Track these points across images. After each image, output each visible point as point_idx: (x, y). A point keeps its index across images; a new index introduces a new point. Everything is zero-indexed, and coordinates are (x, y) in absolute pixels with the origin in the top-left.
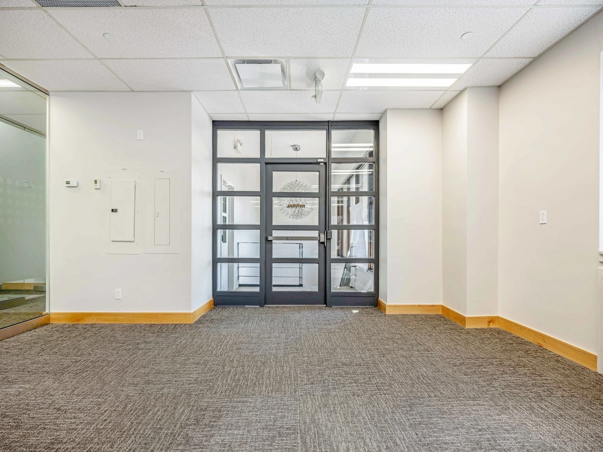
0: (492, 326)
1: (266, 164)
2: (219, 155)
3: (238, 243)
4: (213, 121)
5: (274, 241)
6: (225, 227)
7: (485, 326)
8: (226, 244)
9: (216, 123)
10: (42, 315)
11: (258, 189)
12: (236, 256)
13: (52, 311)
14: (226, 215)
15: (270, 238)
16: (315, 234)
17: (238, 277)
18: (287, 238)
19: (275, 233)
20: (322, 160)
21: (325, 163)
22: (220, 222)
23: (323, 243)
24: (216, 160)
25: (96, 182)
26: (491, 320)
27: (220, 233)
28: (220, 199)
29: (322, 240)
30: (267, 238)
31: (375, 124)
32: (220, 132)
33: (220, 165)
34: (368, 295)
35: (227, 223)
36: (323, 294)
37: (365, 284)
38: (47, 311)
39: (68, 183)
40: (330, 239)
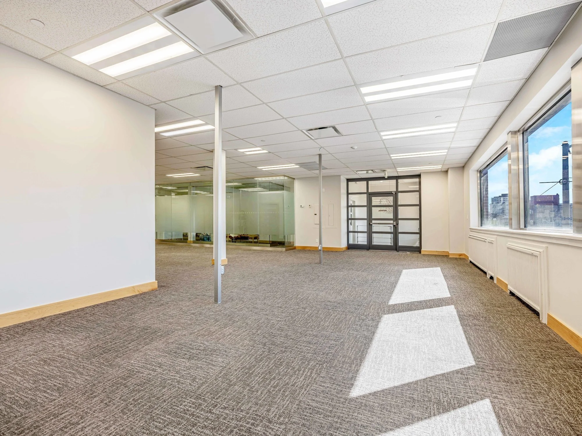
0: (461, 257)
1: (369, 194)
2: (349, 192)
3: (357, 226)
4: (347, 179)
5: (373, 225)
6: (351, 219)
7: (458, 257)
8: (352, 226)
9: (348, 180)
10: (293, 246)
11: (366, 204)
12: (356, 230)
13: (296, 245)
14: (352, 213)
15: (371, 223)
16: (392, 222)
17: (358, 237)
18: (379, 224)
19: (373, 222)
20: (394, 192)
21: (396, 193)
22: (350, 217)
23: (395, 226)
24: (348, 194)
25: (310, 206)
26: (460, 255)
27: (350, 221)
28: (350, 208)
29: (394, 224)
30: (370, 224)
31: (419, 176)
32: (349, 183)
33: (350, 196)
34: (417, 247)
35: (352, 218)
36: (395, 246)
37: (416, 243)
38: (295, 245)
39: (301, 206)
40: (398, 224)
